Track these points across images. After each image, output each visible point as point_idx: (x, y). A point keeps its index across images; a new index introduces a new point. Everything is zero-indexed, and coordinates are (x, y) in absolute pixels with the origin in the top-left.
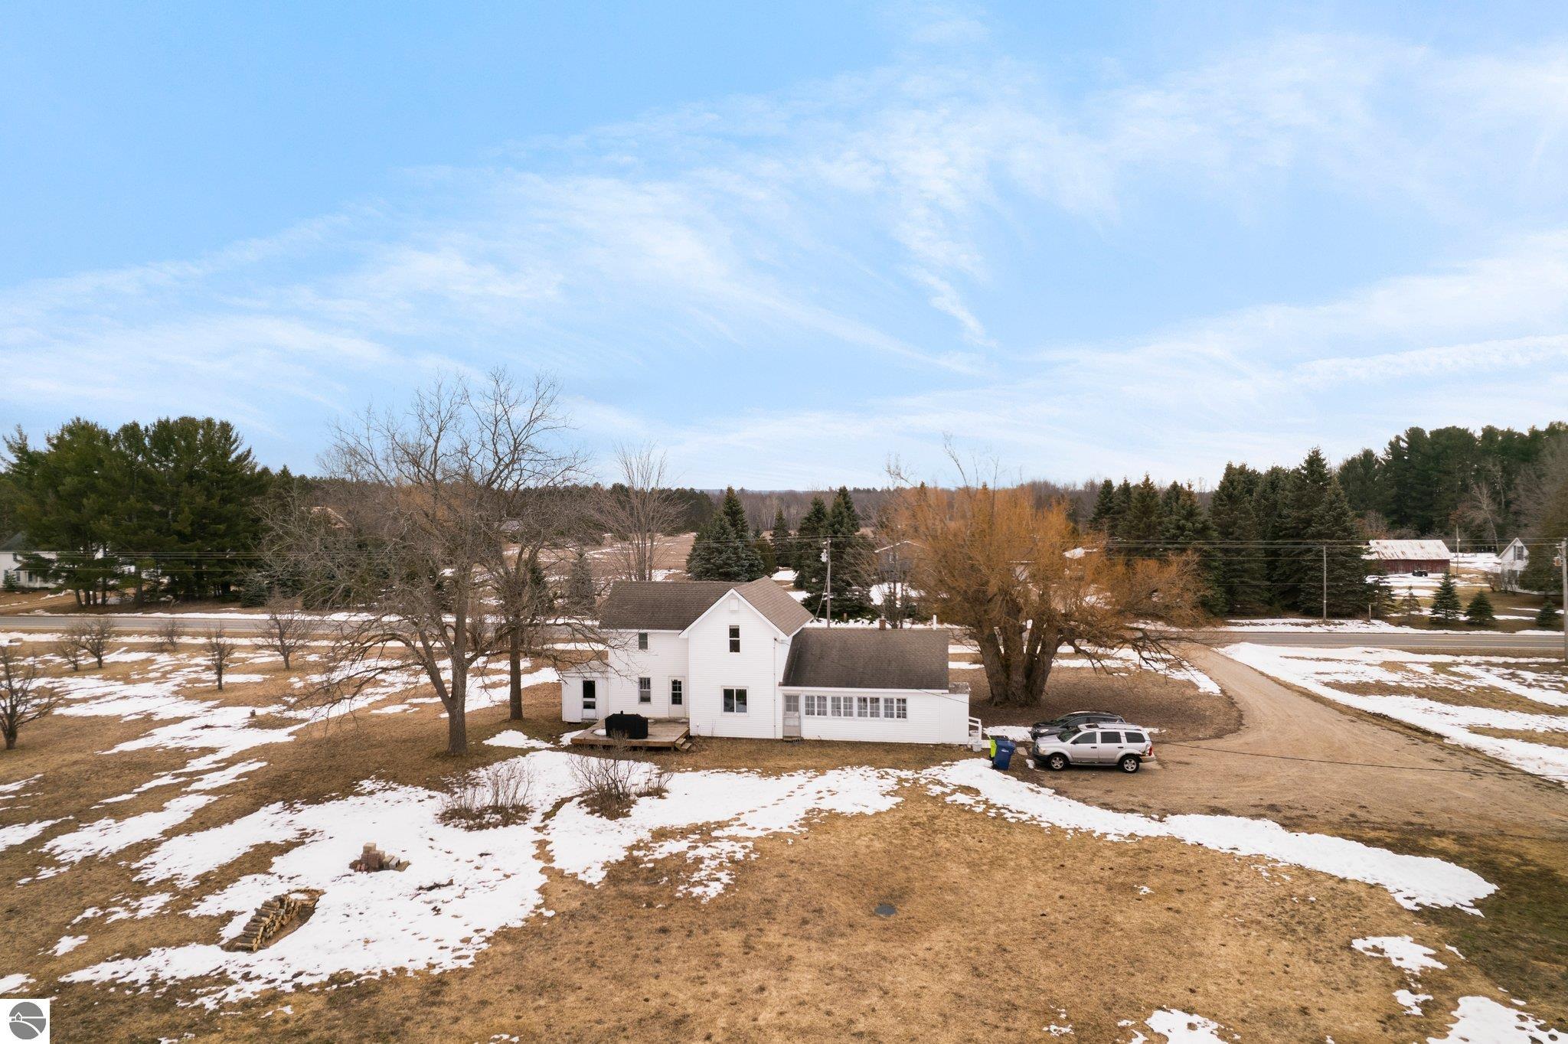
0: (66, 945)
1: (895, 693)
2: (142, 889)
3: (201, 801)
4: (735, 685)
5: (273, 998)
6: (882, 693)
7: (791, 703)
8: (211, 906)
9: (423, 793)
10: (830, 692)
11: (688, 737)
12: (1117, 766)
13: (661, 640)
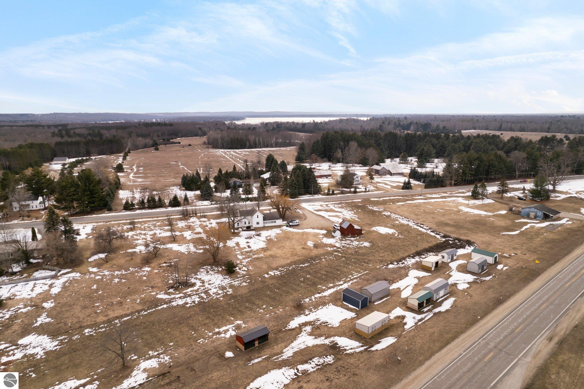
1: (275, 220)
4: (258, 221)
6: (273, 221)
7: (264, 223)
10: (268, 221)
12: (297, 225)
13: (249, 218)
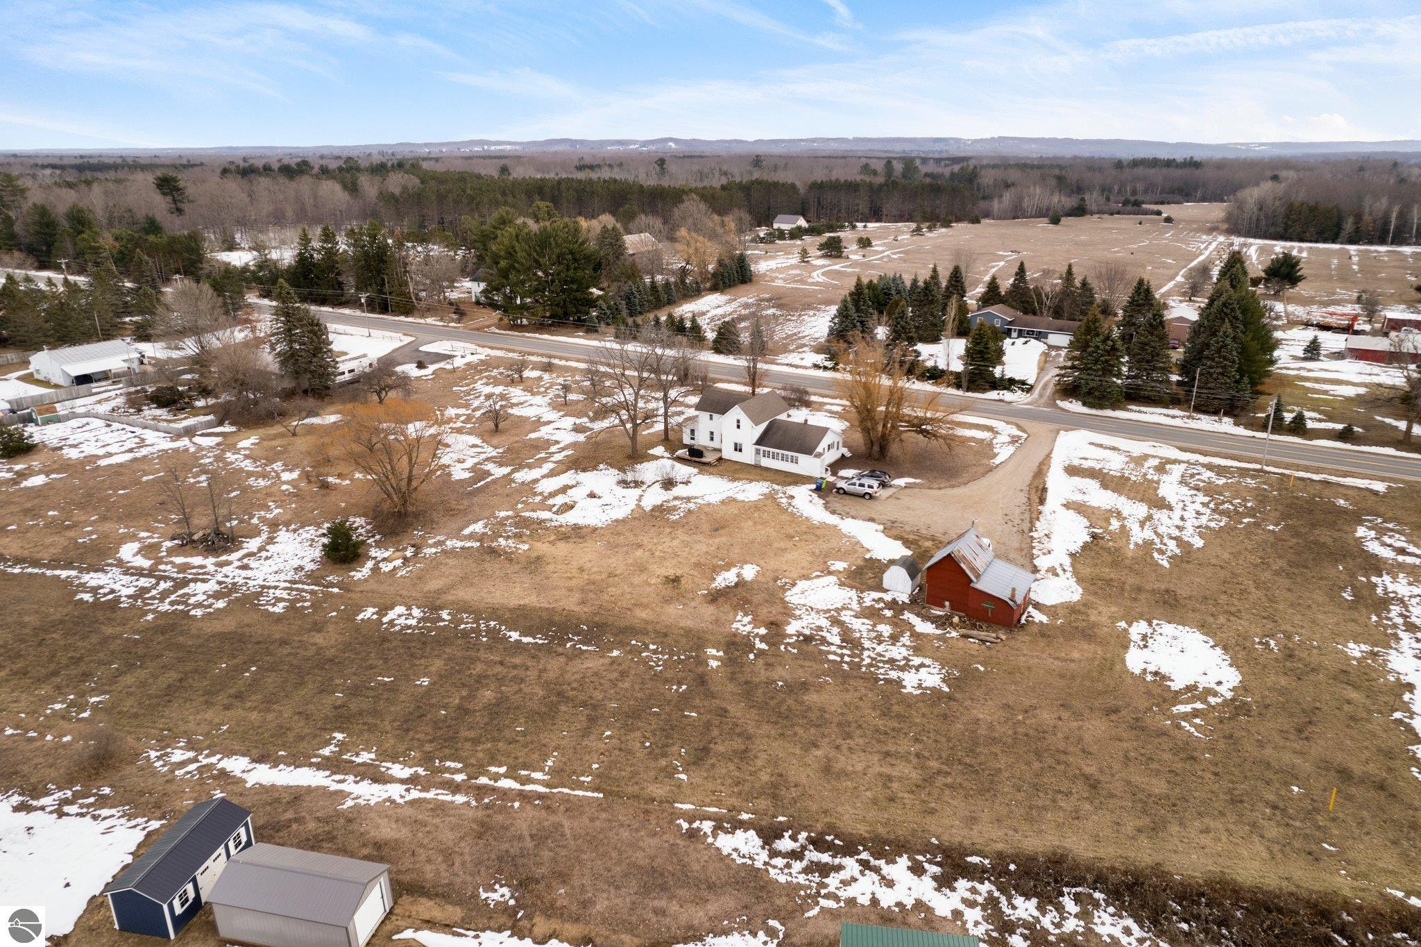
0: (520, 506)
1: (794, 454)
2: (535, 494)
3: (551, 466)
4: (738, 442)
5: (561, 526)
6: (790, 454)
7: (758, 451)
8: (551, 502)
9: (616, 472)
10: (772, 450)
11: (720, 459)
12: (863, 496)
13: (716, 418)
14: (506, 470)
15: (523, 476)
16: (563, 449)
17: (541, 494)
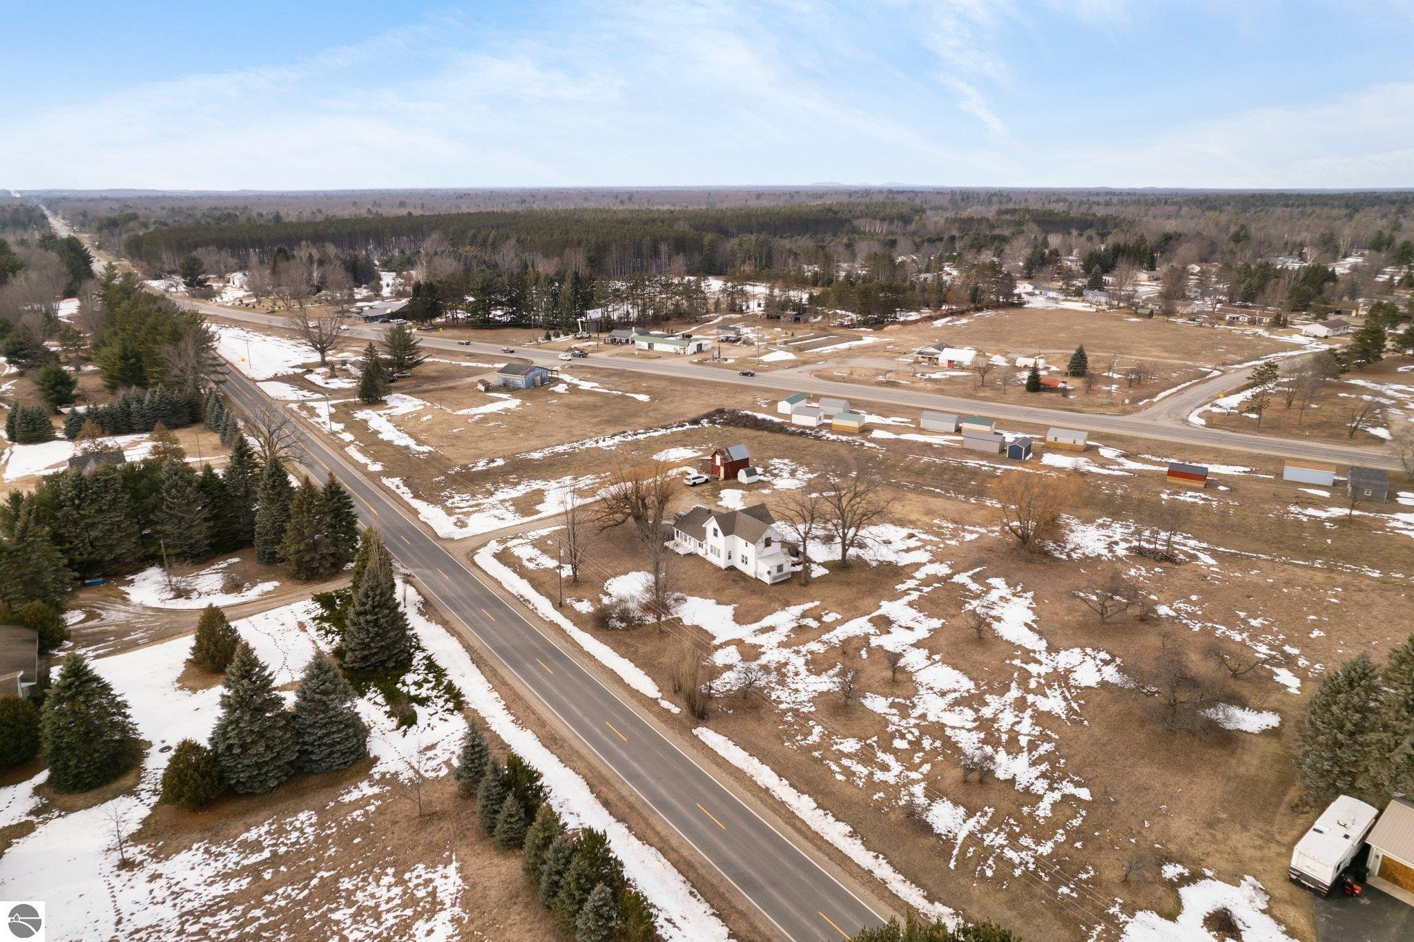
14: (958, 579)
15: (942, 570)
16: (906, 593)
17: (927, 551)
